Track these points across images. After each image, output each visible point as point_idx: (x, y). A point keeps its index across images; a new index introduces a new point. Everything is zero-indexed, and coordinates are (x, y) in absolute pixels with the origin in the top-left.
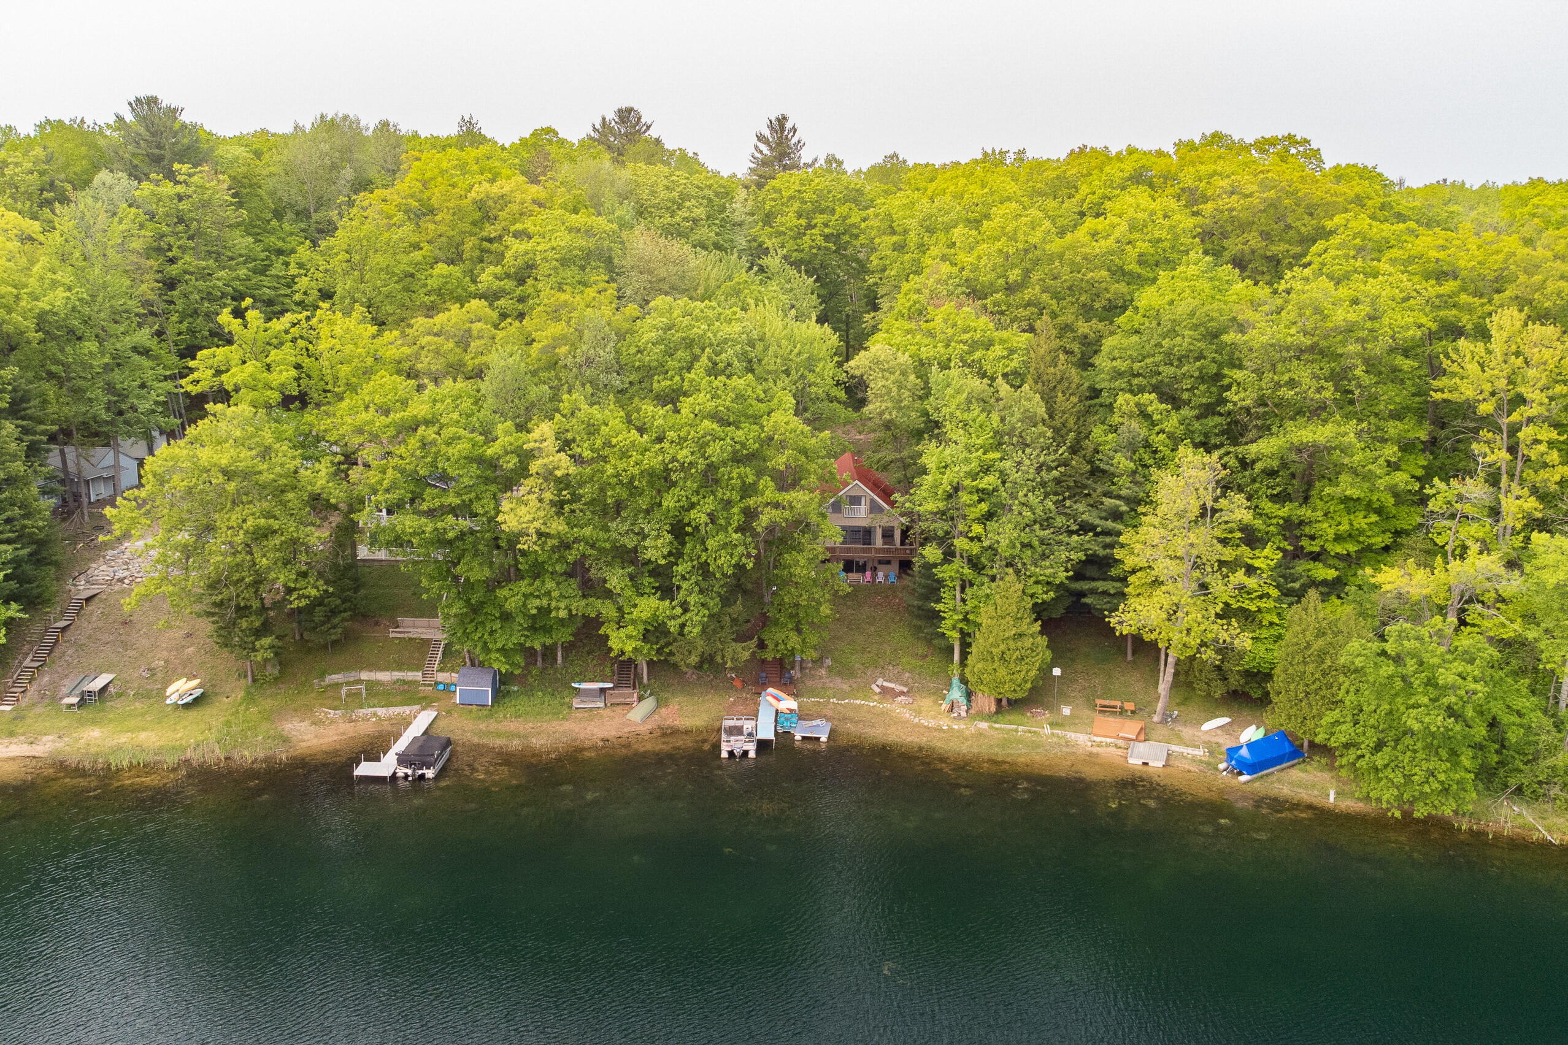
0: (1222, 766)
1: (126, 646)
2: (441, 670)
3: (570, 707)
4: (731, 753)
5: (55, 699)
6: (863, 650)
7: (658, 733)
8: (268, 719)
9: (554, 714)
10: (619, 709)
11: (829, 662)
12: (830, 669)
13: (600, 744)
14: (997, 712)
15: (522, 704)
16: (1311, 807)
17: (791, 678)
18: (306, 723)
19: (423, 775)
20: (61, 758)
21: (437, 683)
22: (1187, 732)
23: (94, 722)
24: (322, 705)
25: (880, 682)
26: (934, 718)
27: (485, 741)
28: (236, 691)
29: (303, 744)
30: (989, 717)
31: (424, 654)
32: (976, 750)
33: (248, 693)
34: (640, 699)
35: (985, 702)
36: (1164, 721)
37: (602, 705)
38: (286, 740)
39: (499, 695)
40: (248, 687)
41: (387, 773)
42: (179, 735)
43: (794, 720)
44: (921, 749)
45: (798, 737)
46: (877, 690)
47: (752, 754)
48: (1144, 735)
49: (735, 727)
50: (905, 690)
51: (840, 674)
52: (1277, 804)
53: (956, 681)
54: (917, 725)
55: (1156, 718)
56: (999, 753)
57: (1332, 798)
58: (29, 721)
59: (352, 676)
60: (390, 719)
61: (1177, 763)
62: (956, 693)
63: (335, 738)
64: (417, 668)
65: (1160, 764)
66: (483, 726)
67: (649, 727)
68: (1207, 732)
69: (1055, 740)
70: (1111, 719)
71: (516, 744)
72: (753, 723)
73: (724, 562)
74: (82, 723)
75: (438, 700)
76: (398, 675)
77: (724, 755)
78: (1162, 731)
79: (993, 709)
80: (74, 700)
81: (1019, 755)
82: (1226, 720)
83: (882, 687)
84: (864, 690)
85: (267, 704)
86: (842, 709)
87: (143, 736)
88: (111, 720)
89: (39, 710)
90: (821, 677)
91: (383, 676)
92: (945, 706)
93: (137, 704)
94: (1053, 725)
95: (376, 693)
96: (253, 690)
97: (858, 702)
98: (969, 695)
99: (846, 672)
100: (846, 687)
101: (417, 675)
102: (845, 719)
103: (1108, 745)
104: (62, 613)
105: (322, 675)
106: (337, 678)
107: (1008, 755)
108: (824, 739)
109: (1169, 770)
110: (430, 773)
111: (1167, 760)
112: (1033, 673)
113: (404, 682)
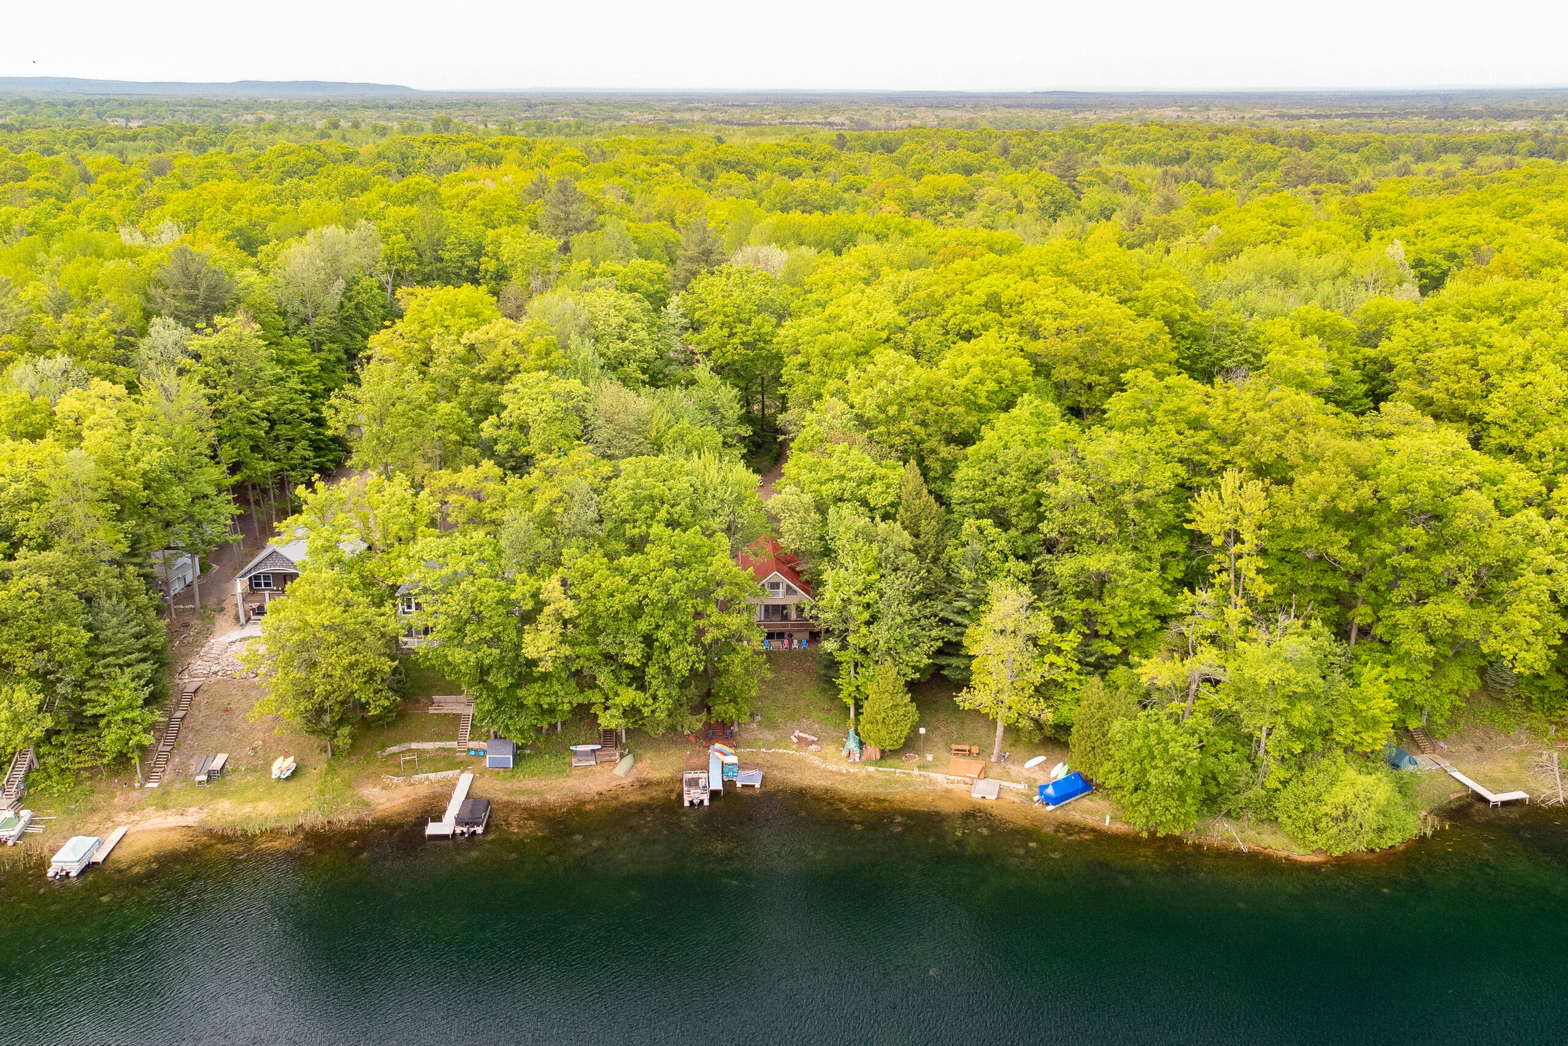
0: (1036, 798)
1: (231, 730)
2: (472, 739)
3: (570, 765)
4: (691, 802)
5: (188, 778)
6: (784, 708)
7: (636, 785)
8: (349, 786)
9: (560, 772)
10: (606, 766)
11: (759, 718)
12: (760, 724)
13: (597, 797)
14: (882, 758)
15: (534, 765)
16: (1093, 830)
17: (732, 733)
18: (378, 788)
19: (474, 832)
20: (208, 827)
21: (469, 750)
22: (1014, 769)
23: (222, 795)
24: (387, 773)
25: (797, 733)
26: (836, 764)
27: (512, 798)
28: (319, 764)
29: (380, 807)
30: (876, 763)
31: (457, 727)
32: (865, 791)
33: (330, 765)
34: (622, 756)
35: (873, 751)
36: (998, 762)
37: (593, 763)
38: (366, 804)
39: (518, 758)
40: (329, 760)
41: (448, 831)
42: (288, 804)
43: (735, 770)
44: (827, 791)
45: (739, 785)
46: (795, 740)
47: (706, 803)
48: (984, 774)
49: (693, 779)
50: (815, 739)
51: (766, 727)
52: (1070, 828)
53: (852, 732)
54: (824, 770)
55: (993, 760)
56: (881, 792)
57: (1107, 823)
58: (174, 796)
59: (404, 747)
60: (439, 781)
61: (1006, 796)
62: (852, 744)
63: (402, 800)
64: (453, 738)
65: (994, 797)
66: (508, 785)
67: (630, 780)
68: (1028, 769)
69: (922, 779)
70: (962, 760)
71: (535, 800)
72: (705, 775)
73: (682, 668)
74: (214, 795)
75: (472, 764)
76: (439, 744)
77: (687, 804)
78: (997, 770)
79: (878, 757)
80: (204, 778)
81: (896, 794)
82: (1042, 758)
83: (799, 738)
84: (784, 740)
85: (346, 773)
86: (769, 758)
87: (262, 806)
88: (233, 792)
89: (177, 785)
90: (753, 730)
91: (428, 746)
92: (844, 753)
93: (249, 777)
94: (919, 767)
95: (425, 761)
96: (333, 762)
97: (781, 751)
98: (861, 744)
99: (772, 725)
100: (772, 738)
101: (453, 744)
102: (772, 766)
103: (959, 782)
104: (178, 704)
105: (384, 747)
106: (394, 749)
107: (890, 793)
108: (758, 786)
109: (1000, 801)
110: (480, 830)
111: (999, 793)
112: (905, 733)
113: (444, 749)
